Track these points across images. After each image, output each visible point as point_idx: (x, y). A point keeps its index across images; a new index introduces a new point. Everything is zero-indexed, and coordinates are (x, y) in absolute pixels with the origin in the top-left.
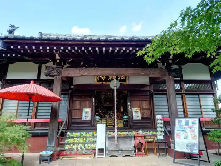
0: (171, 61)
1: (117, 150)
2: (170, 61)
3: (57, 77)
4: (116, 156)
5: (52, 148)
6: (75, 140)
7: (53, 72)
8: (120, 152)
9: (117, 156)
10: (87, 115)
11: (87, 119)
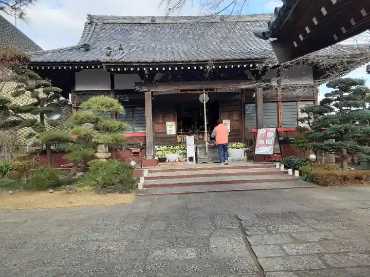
0: (260, 73)
1: (208, 158)
3: (148, 93)
5: (151, 156)
6: (164, 152)
7: (143, 87)
8: (210, 159)
9: (208, 162)
10: (171, 129)
11: (171, 133)
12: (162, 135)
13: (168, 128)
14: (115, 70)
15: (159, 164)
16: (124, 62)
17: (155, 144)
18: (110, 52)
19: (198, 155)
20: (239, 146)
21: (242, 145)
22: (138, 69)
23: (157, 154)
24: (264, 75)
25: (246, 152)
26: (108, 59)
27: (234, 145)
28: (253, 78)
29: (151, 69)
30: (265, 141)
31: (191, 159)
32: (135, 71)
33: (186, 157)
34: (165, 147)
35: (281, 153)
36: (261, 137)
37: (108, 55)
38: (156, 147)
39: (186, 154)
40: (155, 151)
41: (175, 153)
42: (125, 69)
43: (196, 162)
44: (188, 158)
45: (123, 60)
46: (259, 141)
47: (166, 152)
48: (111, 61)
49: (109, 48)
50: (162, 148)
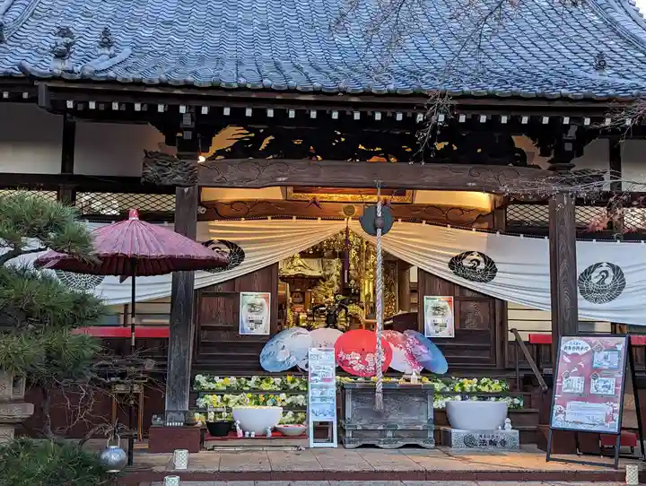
0: (568, 147)
1: (381, 428)
2: (566, 144)
3: (186, 190)
4: (378, 447)
5: (182, 414)
6: (228, 400)
7: (170, 171)
8: (390, 434)
9: (381, 446)
10: (255, 317)
11: (255, 332)
12: (224, 337)
13: (244, 313)
14: (80, 107)
15: (209, 444)
16: (113, 81)
17: (197, 368)
18: (68, 46)
19: (348, 415)
20: (486, 389)
21: (496, 386)
22: (161, 108)
23: (201, 402)
24: (580, 153)
25: (512, 413)
26: (57, 67)
27: (470, 384)
28: (544, 163)
29: (205, 110)
30: (587, 383)
31: (322, 430)
32: (150, 116)
33: (306, 419)
34: (232, 381)
35: (640, 429)
36: (571, 366)
37: (61, 56)
38: (200, 378)
39: (304, 408)
40: (197, 393)
41: (265, 403)
42: (115, 106)
43: (341, 442)
44: (311, 426)
45: (111, 74)
46: (569, 383)
47: (233, 399)
48: (67, 76)
49: (64, 32)
50: (220, 383)
